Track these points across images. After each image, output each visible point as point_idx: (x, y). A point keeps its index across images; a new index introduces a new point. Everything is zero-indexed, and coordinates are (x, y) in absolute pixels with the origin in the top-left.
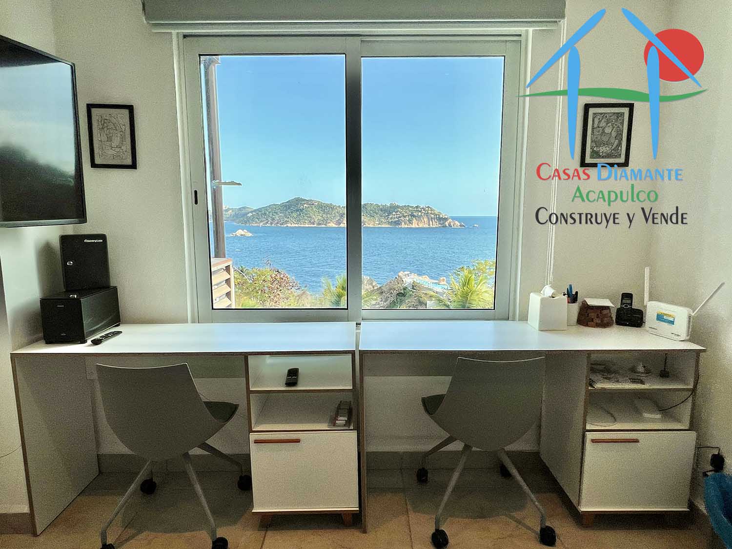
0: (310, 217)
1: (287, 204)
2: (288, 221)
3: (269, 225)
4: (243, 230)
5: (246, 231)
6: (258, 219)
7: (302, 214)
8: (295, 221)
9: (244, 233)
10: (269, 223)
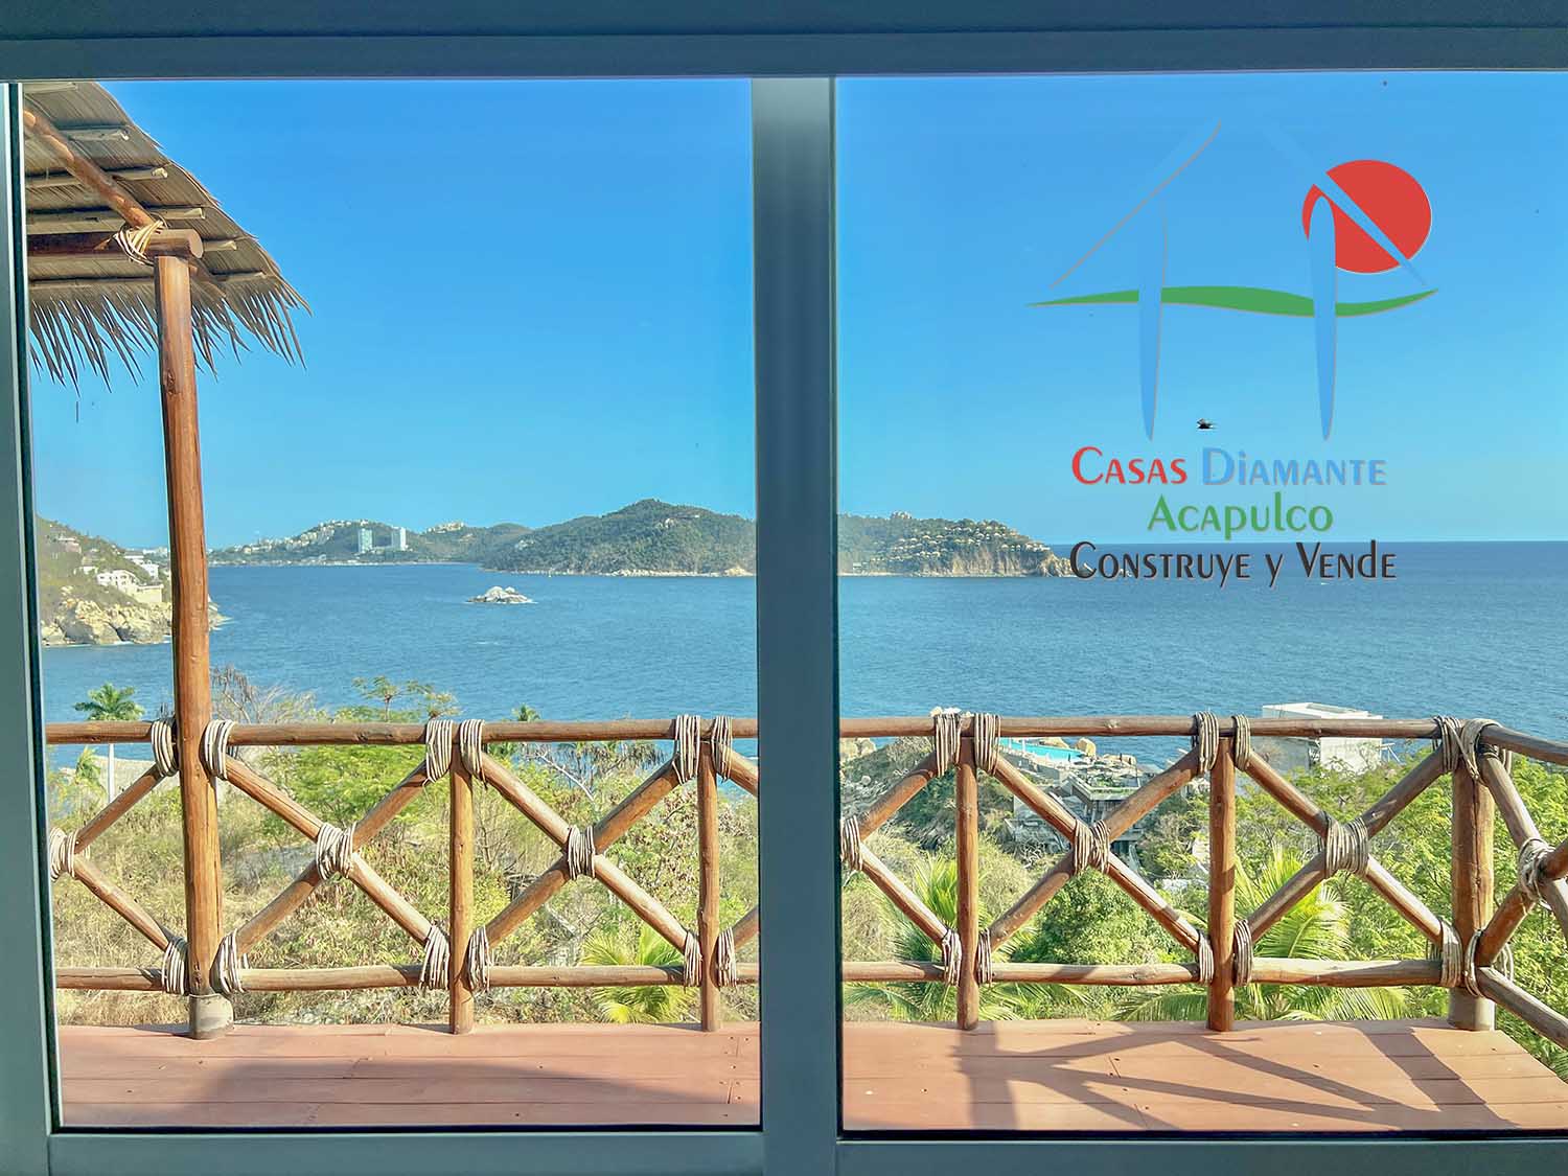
0: (681, 551)
1: (621, 516)
2: (624, 562)
3: (572, 573)
4: (504, 588)
5: (513, 590)
6: (541, 555)
7: (659, 544)
8: (642, 562)
9: (508, 596)
10: (573, 566)
